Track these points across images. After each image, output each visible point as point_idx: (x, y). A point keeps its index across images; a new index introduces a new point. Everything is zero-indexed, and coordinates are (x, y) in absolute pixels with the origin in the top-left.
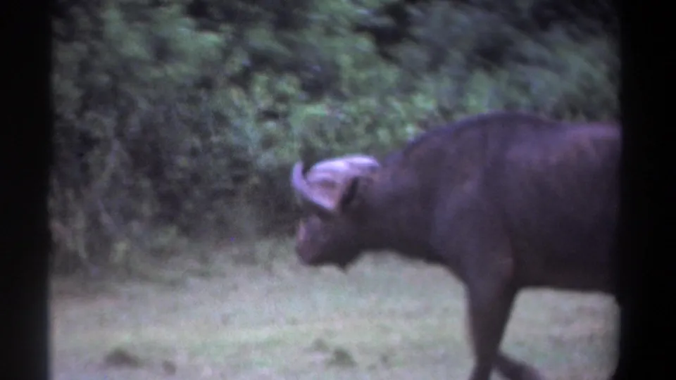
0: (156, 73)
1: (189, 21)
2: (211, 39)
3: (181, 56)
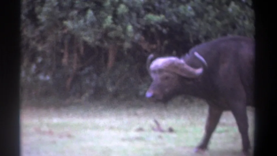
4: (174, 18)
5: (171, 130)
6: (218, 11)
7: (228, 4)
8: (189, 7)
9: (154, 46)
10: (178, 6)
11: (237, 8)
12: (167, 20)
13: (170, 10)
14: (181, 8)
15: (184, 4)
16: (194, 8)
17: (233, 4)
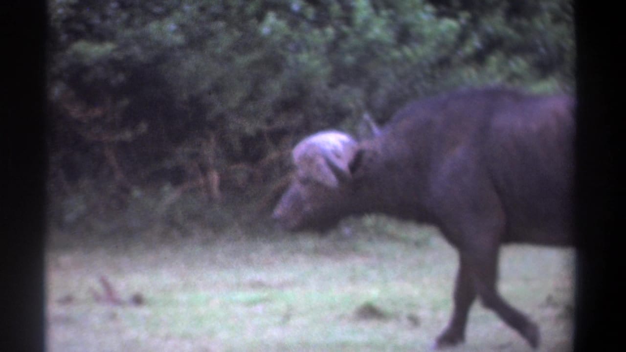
0: (396, 54)
1: (429, 8)
2: (449, 25)
3: (421, 39)
4: (136, 50)
5: (138, 300)
6: (237, 34)
7: (260, 17)
8: (170, 26)
9: (98, 112)
10: (144, 24)
11: (282, 24)
12: (119, 56)
13: (128, 33)
14: (153, 27)
15: (160, 17)
16: (182, 27)
17: (271, 18)
